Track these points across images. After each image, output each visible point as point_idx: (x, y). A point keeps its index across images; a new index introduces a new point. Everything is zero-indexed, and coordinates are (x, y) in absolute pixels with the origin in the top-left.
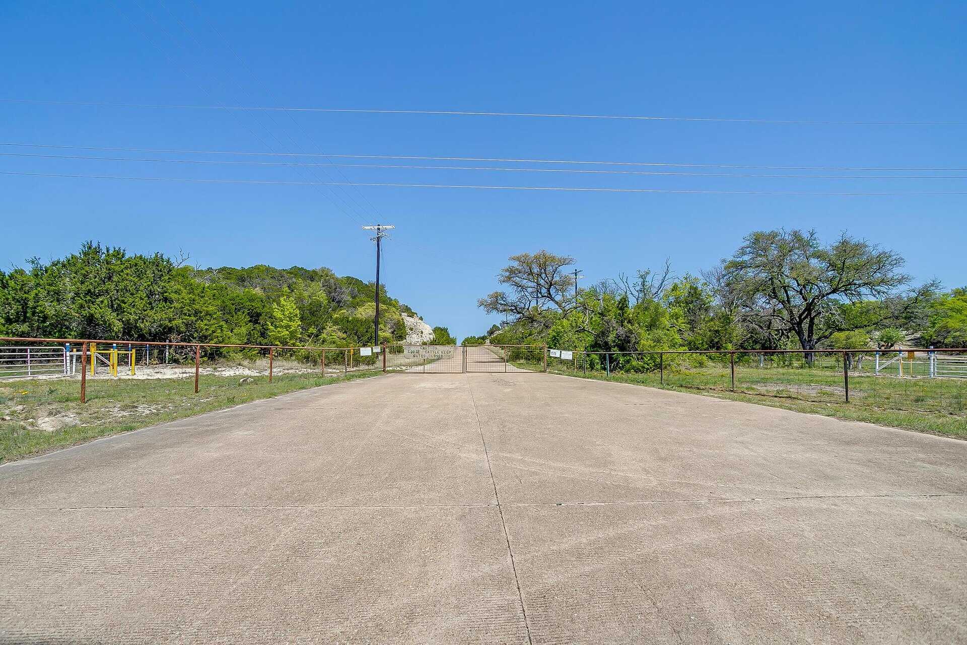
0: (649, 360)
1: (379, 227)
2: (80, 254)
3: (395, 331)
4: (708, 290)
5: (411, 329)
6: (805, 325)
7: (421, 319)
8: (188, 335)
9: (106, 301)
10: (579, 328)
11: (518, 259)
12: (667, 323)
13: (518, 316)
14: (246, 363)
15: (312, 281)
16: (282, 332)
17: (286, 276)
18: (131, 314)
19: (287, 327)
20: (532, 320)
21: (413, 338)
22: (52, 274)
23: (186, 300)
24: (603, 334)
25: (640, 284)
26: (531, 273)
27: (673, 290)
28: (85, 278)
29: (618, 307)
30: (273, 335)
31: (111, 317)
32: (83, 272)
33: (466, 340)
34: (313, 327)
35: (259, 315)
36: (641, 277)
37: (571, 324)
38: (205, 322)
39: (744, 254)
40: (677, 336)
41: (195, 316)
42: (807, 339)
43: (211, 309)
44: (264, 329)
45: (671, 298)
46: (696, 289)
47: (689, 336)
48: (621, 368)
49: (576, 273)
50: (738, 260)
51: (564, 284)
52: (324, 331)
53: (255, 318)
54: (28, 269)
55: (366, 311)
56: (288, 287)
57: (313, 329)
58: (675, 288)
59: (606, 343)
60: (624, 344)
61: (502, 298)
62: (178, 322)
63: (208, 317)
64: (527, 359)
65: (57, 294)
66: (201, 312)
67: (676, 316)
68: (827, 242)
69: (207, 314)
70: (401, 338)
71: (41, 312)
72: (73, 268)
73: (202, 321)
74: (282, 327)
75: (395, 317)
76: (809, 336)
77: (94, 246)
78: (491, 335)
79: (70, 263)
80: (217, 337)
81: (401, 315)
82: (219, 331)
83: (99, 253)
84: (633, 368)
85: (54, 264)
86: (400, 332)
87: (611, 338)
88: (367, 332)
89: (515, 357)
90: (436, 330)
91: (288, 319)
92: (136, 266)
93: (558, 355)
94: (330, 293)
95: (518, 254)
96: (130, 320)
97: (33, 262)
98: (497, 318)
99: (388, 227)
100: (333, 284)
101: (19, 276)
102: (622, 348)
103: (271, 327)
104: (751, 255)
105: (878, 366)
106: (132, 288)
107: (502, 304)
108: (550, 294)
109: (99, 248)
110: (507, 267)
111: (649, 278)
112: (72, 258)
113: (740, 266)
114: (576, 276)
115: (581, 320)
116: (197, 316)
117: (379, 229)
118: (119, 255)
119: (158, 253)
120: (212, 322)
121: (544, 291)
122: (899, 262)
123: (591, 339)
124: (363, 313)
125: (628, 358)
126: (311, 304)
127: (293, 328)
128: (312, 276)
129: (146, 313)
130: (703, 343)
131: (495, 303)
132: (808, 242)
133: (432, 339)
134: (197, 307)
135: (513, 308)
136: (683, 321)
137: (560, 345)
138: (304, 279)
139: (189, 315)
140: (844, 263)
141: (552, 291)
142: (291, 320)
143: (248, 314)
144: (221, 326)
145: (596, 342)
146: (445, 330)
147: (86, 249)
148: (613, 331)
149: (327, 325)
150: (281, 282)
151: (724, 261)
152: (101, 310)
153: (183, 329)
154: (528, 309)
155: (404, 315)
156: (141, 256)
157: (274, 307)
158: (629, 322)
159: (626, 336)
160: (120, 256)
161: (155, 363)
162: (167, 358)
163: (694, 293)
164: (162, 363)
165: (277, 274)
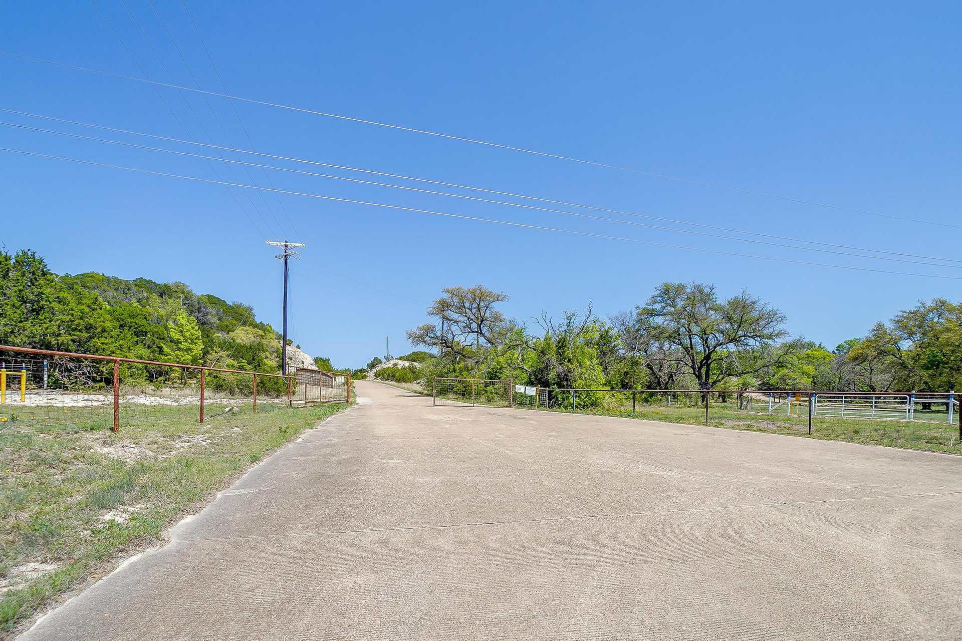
0: (585, 398)
1: (287, 244)
5: (290, 359)
6: (703, 370)
7: (298, 347)
10: (514, 365)
11: (450, 292)
12: (587, 363)
16: (183, 356)
19: (189, 350)
25: (566, 325)
29: (558, 346)
37: (506, 361)
39: (655, 303)
42: (704, 382)
46: (607, 332)
48: (559, 405)
50: (649, 307)
51: (497, 321)
56: (138, 302)
59: (547, 380)
60: (563, 382)
62: (65, 338)
63: (105, 335)
74: (182, 349)
75: (273, 344)
76: (706, 380)
81: (279, 342)
84: (572, 405)
87: (552, 376)
89: (443, 392)
90: (316, 361)
91: (190, 341)
93: (523, 391)
95: (451, 287)
99: (297, 245)
100: (196, 303)
102: (560, 385)
103: (166, 350)
104: (661, 304)
105: (770, 407)
108: (481, 330)
110: (439, 299)
113: (652, 313)
115: (515, 357)
120: (110, 340)
121: (474, 326)
122: (783, 319)
124: (243, 338)
127: (195, 352)
128: (164, 291)
130: (617, 383)
132: (708, 296)
134: (90, 321)
135: (444, 342)
136: (596, 362)
138: (157, 294)
140: (741, 318)
141: (483, 327)
142: (192, 342)
145: (530, 380)
151: (638, 308)
155: (282, 342)
157: (170, 327)
158: (569, 361)
159: (565, 374)
161: (31, 387)
162: (46, 382)
163: (605, 337)
164: (40, 388)
165: (123, 286)
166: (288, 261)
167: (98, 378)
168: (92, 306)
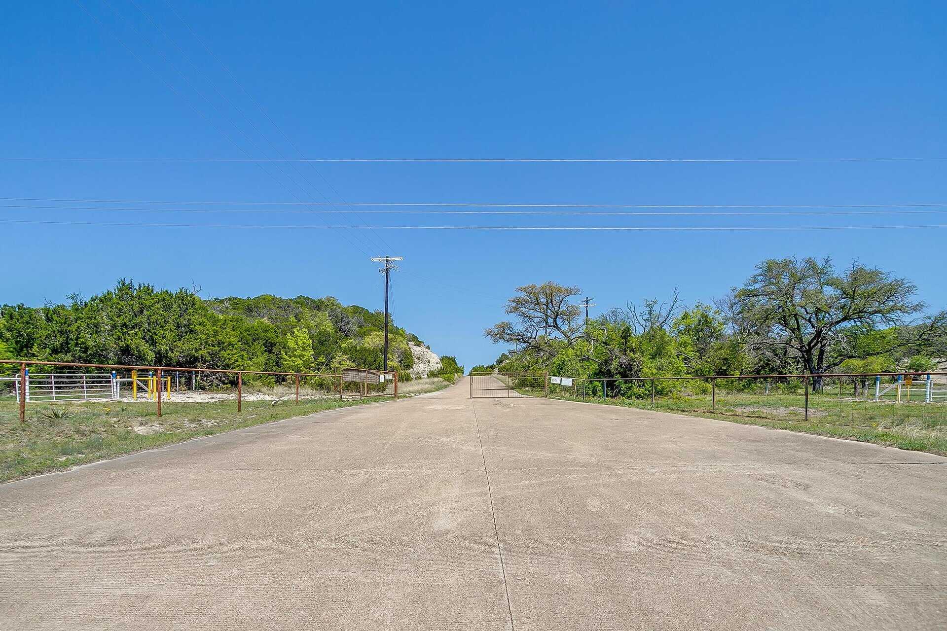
0: (650, 387)
1: (388, 259)
2: (115, 290)
3: (402, 360)
4: (720, 318)
5: (418, 358)
7: (428, 348)
8: (212, 364)
9: (139, 333)
10: (584, 356)
11: (525, 290)
12: (673, 351)
13: (525, 345)
14: (264, 389)
15: (318, 310)
16: (296, 361)
17: (293, 305)
18: (162, 344)
19: (301, 356)
20: (538, 348)
21: (420, 367)
22: (92, 308)
23: (210, 332)
24: (607, 362)
25: (647, 313)
26: (538, 303)
27: (683, 319)
28: (120, 311)
29: (622, 336)
30: (288, 364)
31: (145, 347)
32: (119, 306)
33: (474, 369)
34: (322, 356)
35: (273, 345)
36: (649, 306)
37: (576, 353)
38: (228, 352)
39: (755, 282)
40: (682, 364)
41: (218, 346)
42: (816, 366)
43: (233, 339)
44: (278, 358)
45: (681, 326)
46: (707, 317)
47: (695, 364)
48: (623, 395)
49: (587, 301)
50: (749, 288)
51: (571, 314)
52: (334, 360)
53: (269, 347)
54: (69, 304)
55: (374, 340)
56: (295, 317)
57: (323, 358)
58: (685, 317)
59: (609, 370)
60: (626, 372)
61: (509, 328)
62: (203, 352)
63: (230, 347)
64: (532, 386)
65: (96, 327)
66: (224, 343)
67: (685, 344)
68: (841, 270)
69: (230, 344)
70: (408, 367)
71: (83, 343)
72: (109, 303)
73: (225, 351)
74: (295, 356)
75: (402, 346)
76: (818, 364)
77: (127, 283)
78: (500, 364)
79: (105, 299)
80: (239, 366)
81: (408, 344)
82: (240, 360)
83: (132, 289)
84: (635, 394)
85: (93, 300)
86: (407, 361)
87: (614, 366)
88: (375, 361)
89: (521, 385)
90: (443, 359)
91: (302, 349)
92: (163, 301)
93: (559, 382)
94: (337, 322)
95: (525, 285)
96: (161, 350)
97: (73, 298)
98: (504, 347)
99: (397, 259)
100: (339, 314)
101: (61, 311)
102: (624, 375)
103: (285, 357)
104: (763, 283)
105: (878, 393)
106: (161, 321)
107: (509, 334)
108: (556, 324)
109: (131, 284)
110: (513, 297)
111: (656, 308)
112: (108, 294)
113: (748, 294)
114: (587, 304)
115: (586, 349)
116: (220, 347)
117: (387, 261)
118: (148, 291)
119: (183, 288)
120: (234, 351)
123: (595, 367)
124: (370, 343)
125: (630, 385)
126: (320, 334)
127: (306, 357)
128: (318, 306)
129: (175, 343)
130: (709, 371)
131: (502, 333)
132: (822, 269)
133: (439, 368)
134: (220, 338)
135: (520, 337)
136: (692, 349)
137: (564, 373)
138: (310, 309)
139: (213, 346)
140: (854, 291)
141: (559, 321)
142: (304, 349)
143: (264, 344)
144: (243, 355)
145: (600, 370)
146: (453, 359)
147: (121, 285)
148: (615, 359)
149: (336, 354)
150: (288, 312)
151: (735, 289)
152: (136, 342)
153: (208, 358)
154: (535, 338)
155: (411, 344)
156: (167, 291)
157: (287, 337)
158: (632, 350)
159: (629, 364)
160: (150, 291)
161: (183, 389)
162: (194, 385)
163: (705, 321)
164: (189, 389)
165: (284, 304)
166: (388, 274)
167: (226, 381)
168: (223, 327)
